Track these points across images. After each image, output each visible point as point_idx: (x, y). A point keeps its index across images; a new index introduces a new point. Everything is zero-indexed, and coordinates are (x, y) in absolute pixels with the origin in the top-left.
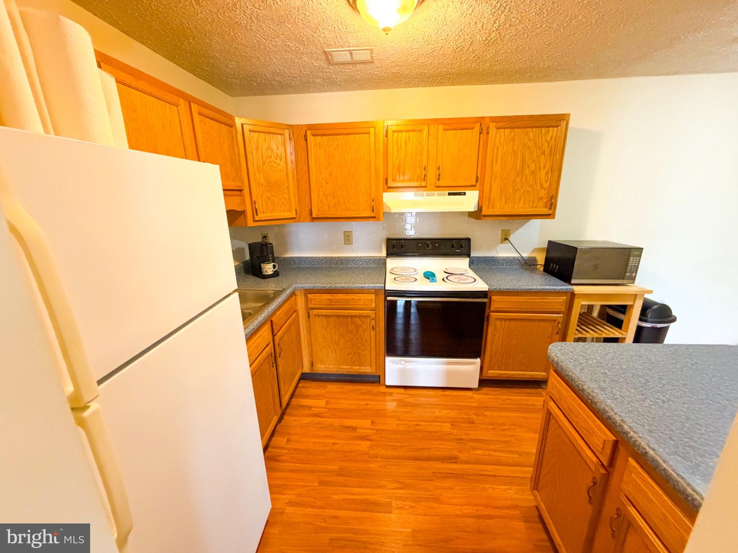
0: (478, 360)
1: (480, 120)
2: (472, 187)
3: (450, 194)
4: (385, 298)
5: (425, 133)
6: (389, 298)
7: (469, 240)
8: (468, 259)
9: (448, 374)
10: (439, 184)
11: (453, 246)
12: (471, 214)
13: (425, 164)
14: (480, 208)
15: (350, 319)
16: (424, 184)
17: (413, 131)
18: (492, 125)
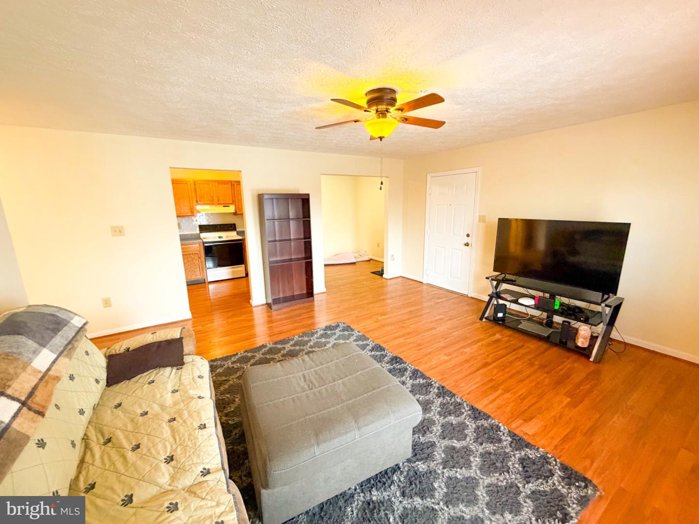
0: (243, 265)
1: (231, 182)
2: (232, 204)
3: (224, 206)
4: (204, 245)
5: (211, 185)
6: (205, 245)
7: (234, 224)
8: (236, 232)
9: (233, 272)
10: (219, 203)
11: (228, 227)
12: (233, 213)
13: (212, 195)
14: (236, 212)
15: (188, 256)
16: (213, 203)
17: (206, 184)
18: (235, 184)
